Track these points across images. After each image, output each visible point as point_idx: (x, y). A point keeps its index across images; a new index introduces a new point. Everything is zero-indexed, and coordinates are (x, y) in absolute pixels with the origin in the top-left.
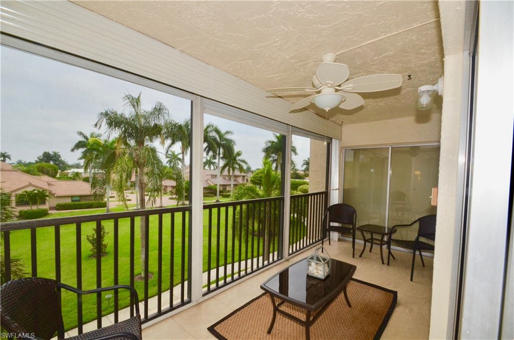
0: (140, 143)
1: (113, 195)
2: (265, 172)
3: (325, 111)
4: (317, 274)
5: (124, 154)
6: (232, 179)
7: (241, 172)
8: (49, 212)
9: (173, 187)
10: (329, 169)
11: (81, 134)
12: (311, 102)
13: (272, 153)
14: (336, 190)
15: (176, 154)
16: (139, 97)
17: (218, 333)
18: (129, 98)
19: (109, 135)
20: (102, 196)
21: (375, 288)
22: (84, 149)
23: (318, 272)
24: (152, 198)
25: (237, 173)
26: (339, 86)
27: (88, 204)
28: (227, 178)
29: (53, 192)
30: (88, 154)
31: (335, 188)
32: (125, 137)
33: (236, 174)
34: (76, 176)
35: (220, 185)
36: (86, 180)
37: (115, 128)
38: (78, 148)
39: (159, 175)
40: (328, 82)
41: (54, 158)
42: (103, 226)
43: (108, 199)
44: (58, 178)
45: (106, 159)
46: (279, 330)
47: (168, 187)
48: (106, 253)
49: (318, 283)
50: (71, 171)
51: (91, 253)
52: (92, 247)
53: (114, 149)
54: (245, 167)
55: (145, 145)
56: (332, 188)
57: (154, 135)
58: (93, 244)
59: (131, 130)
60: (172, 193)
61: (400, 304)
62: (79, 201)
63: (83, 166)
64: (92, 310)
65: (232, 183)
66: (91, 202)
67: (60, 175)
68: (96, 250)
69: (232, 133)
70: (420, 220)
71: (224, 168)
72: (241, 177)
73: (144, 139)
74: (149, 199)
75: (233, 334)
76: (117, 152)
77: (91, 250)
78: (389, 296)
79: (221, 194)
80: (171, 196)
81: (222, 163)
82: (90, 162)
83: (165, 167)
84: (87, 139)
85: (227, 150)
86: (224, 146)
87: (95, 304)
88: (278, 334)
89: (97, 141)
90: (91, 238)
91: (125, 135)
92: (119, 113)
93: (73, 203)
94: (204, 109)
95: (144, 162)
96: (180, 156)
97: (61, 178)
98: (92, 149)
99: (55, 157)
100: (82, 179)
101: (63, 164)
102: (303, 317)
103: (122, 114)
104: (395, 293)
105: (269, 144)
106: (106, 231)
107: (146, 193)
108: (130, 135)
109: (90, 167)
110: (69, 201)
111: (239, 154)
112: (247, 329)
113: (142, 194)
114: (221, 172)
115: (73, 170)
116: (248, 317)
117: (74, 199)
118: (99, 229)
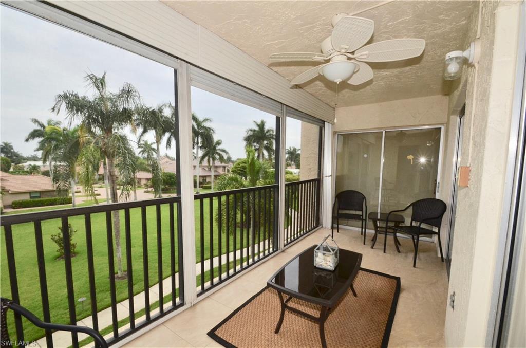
0: (108, 130)
1: (79, 190)
2: (250, 160)
3: (336, 83)
4: (326, 265)
5: (89, 143)
6: (212, 170)
7: (222, 163)
8: (4, 211)
9: (148, 179)
10: (321, 155)
11: (36, 121)
12: (319, 73)
13: (254, 142)
14: (329, 176)
15: (149, 144)
16: (103, 77)
17: (220, 338)
18: (91, 78)
19: (70, 121)
20: (66, 191)
21: (377, 275)
22: (41, 139)
23: (327, 264)
24: (125, 192)
25: (217, 163)
26: (353, 53)
27: (50, 200)
28: (207, 169)
29: (7, 188)
30: (46, 145)
31: (328, 175)
32: (89, 124)
33: (216, 165)
34: (34, 170)
35: (200, 176)
36: (46, 173)
37: (77, 113)
38: (34, 138)
39: (131, 165)
40: (342, 46)
41: (5, 150)
42: (70, 224)
43: (73, 194)
44: (12, 172)
45: (68, 149)
46: (287, 328)
47: (142, 180)
48: (76, 254)
49: (327, 275)
50: (26, 165)
51: (58, 254)
52: (59, 248)
53: (76, 138)
54: (225, 157)
55: (113, 133)
56: (324, 175)
57: (123, 121)
58: (59, 244)
59: (96, 115)
60: (146, 186)
61: (404, 290)
62: (40, 197)
63: (41, 158)
64: (63, 316)
65: (213, 174)
66: (54, 198)
67: (14, 169)
68: (63, 251)
69: (211, 121)
70: (413, 204)
71: (203, 158)
72: (222, 168)
73: (112, 126)
74: (122, 193)
75: (238, 338)
76: (81, 140)
77: (57, 251)
78: (392, 282)
79: (201, 185)
80: (146, 190)
81: (201, 153)
82: (48, 153)
83: (139, 158)
84: (44, 127)
85: (206, 138)
86: (202, 135)
87: (67, 309)
88: (287, 332)
89: (56, 129)
90: (56, 238)
91: (89, 121)
92: (81, 95)
93: (32, 200)
94: (191, 80)
95: (114, 152)
96: (155, 146)
97: (15, 172)
98: (51, 138)
99: (7, 149)
100: (40, 173)
101: (17, 156)
102: (316, 314)
103: (85, 97)
104: (398, 279)
105: (251, 133)
106: (74, 229)
107: (118, 187)
108: (96, 121)
109: (50, 159)
110: (27, 198)
111: (219, 143)
112: (252, 330)
113: (113, 188)
114: (201, 163)
115: (29, 163)
116: (251, 316)
117: (33, 195)
118: (66, 228)
